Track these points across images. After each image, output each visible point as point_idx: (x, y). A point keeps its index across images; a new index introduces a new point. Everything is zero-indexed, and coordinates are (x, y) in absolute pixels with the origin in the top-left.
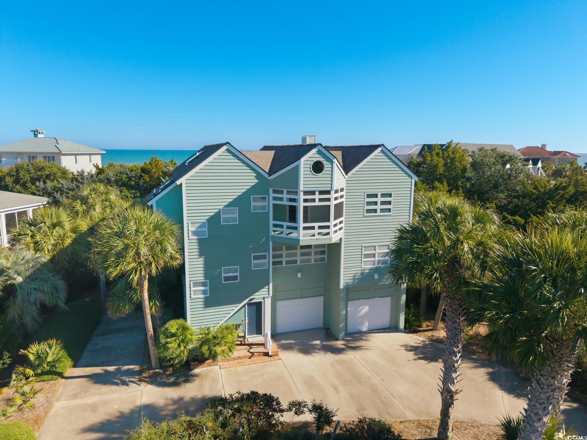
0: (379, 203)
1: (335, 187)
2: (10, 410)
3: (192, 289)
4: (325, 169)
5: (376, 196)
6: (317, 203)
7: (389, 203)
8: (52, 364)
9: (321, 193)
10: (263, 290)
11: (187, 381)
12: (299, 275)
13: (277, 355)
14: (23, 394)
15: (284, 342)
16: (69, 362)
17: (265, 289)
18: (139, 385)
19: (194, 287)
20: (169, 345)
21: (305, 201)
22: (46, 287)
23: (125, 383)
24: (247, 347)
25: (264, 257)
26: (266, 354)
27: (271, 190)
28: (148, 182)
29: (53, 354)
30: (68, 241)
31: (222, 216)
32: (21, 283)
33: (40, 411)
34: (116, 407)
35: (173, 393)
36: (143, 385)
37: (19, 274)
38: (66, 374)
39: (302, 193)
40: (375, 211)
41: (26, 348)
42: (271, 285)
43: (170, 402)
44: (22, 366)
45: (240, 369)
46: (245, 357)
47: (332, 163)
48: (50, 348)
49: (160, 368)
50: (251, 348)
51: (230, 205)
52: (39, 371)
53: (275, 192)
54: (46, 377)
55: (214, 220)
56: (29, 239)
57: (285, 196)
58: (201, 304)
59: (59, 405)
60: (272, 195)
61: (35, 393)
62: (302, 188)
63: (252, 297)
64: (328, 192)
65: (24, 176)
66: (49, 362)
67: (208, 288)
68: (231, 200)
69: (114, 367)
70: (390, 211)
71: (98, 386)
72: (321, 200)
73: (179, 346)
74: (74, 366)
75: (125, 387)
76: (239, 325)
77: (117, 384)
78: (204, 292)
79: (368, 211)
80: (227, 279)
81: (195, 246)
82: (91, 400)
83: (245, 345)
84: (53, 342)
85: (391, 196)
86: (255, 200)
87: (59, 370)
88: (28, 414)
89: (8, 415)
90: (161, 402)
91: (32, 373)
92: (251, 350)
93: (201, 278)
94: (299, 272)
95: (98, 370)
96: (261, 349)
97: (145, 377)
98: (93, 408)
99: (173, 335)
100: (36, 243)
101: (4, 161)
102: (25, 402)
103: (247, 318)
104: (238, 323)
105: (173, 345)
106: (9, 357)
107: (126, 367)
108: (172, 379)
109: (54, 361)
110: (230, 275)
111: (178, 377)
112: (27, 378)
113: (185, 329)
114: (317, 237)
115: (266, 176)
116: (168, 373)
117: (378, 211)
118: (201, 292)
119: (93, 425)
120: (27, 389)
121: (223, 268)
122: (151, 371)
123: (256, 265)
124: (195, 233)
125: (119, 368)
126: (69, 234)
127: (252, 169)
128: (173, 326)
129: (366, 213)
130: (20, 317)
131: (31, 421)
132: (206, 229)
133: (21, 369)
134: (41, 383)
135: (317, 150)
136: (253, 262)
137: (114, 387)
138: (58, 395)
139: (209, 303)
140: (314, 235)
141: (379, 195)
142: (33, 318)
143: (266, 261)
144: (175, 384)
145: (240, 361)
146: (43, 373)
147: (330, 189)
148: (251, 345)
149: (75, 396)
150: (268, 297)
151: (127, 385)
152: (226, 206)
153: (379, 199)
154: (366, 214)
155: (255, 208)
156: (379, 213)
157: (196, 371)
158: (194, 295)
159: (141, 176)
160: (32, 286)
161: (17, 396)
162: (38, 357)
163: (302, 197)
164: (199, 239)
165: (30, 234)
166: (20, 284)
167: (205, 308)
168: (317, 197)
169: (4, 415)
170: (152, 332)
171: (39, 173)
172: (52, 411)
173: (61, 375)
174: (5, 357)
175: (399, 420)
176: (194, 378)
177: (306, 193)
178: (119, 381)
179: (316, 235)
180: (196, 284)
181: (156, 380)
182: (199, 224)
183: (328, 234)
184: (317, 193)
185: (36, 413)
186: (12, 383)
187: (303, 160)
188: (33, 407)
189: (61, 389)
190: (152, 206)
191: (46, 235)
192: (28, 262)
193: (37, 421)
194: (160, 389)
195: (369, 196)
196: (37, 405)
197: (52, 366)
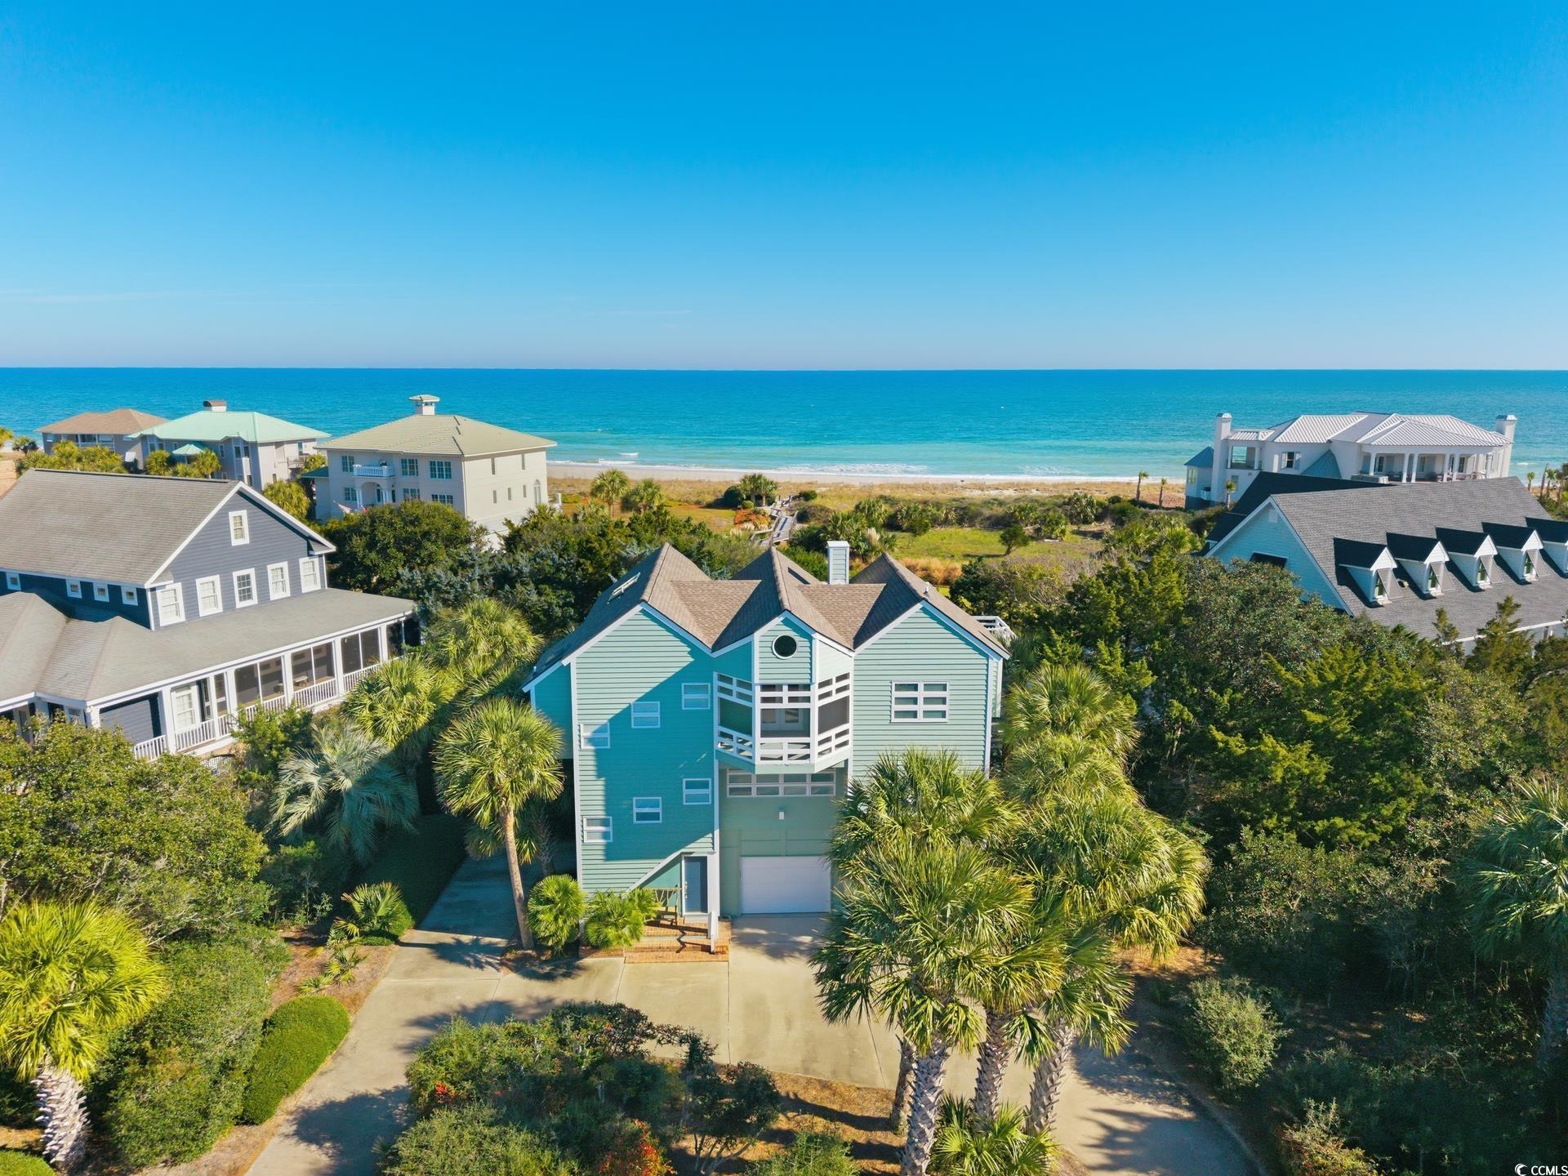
0: (921, 701)
1: (818, 679)
2: (325, 980)
3: (586, 828)
4: (798, 649)
5: (915, 687)
6: (786, 705)
7: (943, 701)
8: (384, 921)
9: (792, 687)
10: (702, 840)
11: (567, 975)
12: (782, 815)
13: (723, 953)
14: (342, 960)
15: (748, 930)
16: (406, 919)
17: (707, 839)
18: (498, 970)
19: (588, 825)
20: (541, 917)
21: (765, 700)
22: (386, 796)
23: (479, 965)
24: (678, 932)
25: (705, 785)
26: (706, 949)
27: (715, 675)
28: (591, 574)
29: (386, 906)
30: (423, 719)
31: (634, 715)
32: (350, 790)
33: (359, 988)
34: (459, 998)
35: (540, 989)
36: (504, 970)
37: (347, 776)
38: (402, 939)
39: (758, 688)
40: (914, 714)
41: (351, 891)
42: (717, 832)
43: (532, 1002)
44: (344, 918)
45: (656, 967)
46: (669, 949)
47: (810, 639)
48: (383, 895)
49: (532, 949)
50: (684, 934)
51: (646, 697)
52: (367, 929)
53: (722, 678)
54: (374, 939)
55: (621, 721)
56: (366, 712)
57: (734, 688)
58: (600, 855)
59: (385, 983)
60: (717, 683)
61: (357, 962)
62: (757, 679)
63: (683, 850)
64: (807, 687)
65: (383, 535)
66: (380, 917)
67: (610, 829)
68: (647, 690)
69: (471, 937)
70: (944, 716)
71: (442, 963)
72: (792, 700)
73: (556, 919)
74: (417, 927)
75: (478, 970)
76: (670, 893)
77: (468, 964)
78: (605, 835)
79: (899, 714)
80: (641, 816)
81: (591, 762)
82: (429, 982)
83: (676, 927)
84: (388, 887)
85: (945, 689)
86: (688, 689)
87: (393, 931)
88: (345, 990)
89: (321, 986)
90: (520, 1000)
91: (356, 930)
92: (682, 939)
93: (600, 814)
94: (781, 809)
95: (447, 938)
96: (700, 939)
97: (509, 960)
98: (428, 994)
99: (548, 901)
100: (376, 720)
101: (359, 469)
102: (343, 972)
103: (684, 882)
104: (668, 889)
105: (546, 917)
106: (330, 902)
107: (487, 940)
108: (547, 969)
109: (388, 916)
110: (646, 810)
111: (557, 967)
112: (350, 937)
113: (566, 892)
114: (785, 761)
115: (708, 652)
116: (543, 958)
117: (920, 714)
118: (599, 835)
119: (424, 1018)
120: (347, 954)
121: (635, 799)
122: (520, 952)
123: (690, 798)
124: (590, 740)
125: (477, 940)
126: (426, 704)
127: (683, 640)
128: (550, 886)
129: (896, 717)
130: (347, 841)
131: (348, 1000)
132: (607, 735)
133: (342, 922)
134: (367, 947)
135: (782, 618)
136: (686, 792)
137: (463, 969)
138: (386, 968)
139: (612, 853)
140: (781, 758)
141: (921, 687)
142: (366, 844)
143: (707, 791)
144: (549, 977)
145: (661, 954)
146: (372, 933)
147: (808, 682)
148: (684, 930)
149: (408, 974)
150: (713, 853)
151: (482, 967)
152: (640, 699)
153: (921, 694)
154: (894, 720)
155: (688, 703)
156: (920, 718)
157: (587, 961)
158: (589, 838)
159: (579, 564)
160: (365, 794)
161: (335, 962)
162: (367, 908)
163: (759, 694)
164: (596, 751)
165: (369, 702)
166: (348, 793)
167: (607, 860)
168: (785, 694)
169: (316, 986)
170: (522, 891)
171: (410, 529)
172: (375, 991)
173: (395, 939)
174: (324, 901)
175: (857, 1085)
176: (580, 972)
177: (765, 688)
178: (471, 960)
179: (785, 757)
180: (591, 822)
181: (524, 966)
182: (597, 727)
183: (807, 757)
184: (785, 688)
185: (356, 989)
186: (330, 942)
187: (758, 635)
188: (351, 981)
189: (392, 960)
190: (529, 693)
191: (390, 708)
192: (361, 754)
193: (356, 1001)
194: (526, 981)
195: (900, 687)
196: (358, 979)
197: (384, 924)
